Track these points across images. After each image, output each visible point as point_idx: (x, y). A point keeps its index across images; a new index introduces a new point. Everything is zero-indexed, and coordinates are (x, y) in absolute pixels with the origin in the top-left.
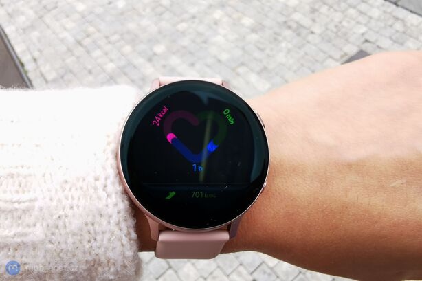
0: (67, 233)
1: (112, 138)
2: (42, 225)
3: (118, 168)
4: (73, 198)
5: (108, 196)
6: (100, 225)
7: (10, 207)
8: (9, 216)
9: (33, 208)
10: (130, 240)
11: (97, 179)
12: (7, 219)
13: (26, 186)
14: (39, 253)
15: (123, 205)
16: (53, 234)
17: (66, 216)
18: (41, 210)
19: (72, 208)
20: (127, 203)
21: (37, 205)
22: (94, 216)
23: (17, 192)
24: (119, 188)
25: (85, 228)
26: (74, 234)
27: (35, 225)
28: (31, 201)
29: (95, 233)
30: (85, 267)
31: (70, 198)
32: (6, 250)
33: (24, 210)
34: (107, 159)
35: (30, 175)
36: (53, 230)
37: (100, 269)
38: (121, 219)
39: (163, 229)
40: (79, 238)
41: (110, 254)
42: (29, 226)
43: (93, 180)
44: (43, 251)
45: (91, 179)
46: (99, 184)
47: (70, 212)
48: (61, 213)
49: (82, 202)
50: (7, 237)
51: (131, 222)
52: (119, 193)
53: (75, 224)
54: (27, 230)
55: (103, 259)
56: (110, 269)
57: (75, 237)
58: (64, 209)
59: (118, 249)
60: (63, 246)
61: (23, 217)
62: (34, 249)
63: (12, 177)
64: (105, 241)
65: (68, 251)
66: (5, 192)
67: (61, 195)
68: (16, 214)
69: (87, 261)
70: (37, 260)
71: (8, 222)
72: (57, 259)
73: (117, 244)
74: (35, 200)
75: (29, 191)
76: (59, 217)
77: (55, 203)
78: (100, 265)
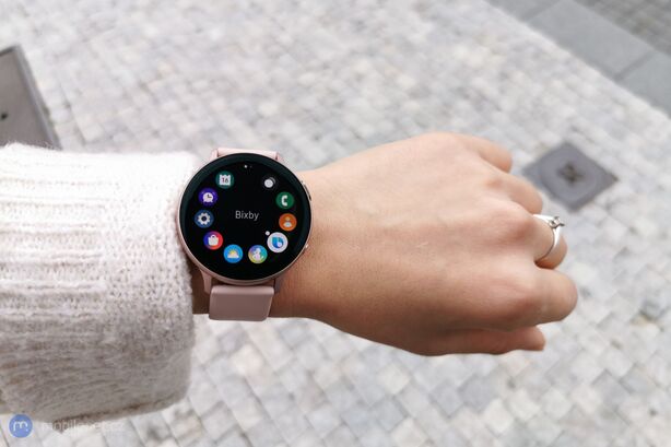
0: (128, 286)
1: (172, 202)
2: (105, 278)
3: (177, 229)
4: (135, 255)
5: (168, 253)
6: (159, 278)
7: (75, 261)
8: (74, 270)
9: (98, 263)
10: (186, 293)
11: (158, 238)
12: (72, 272)
13: (90, 242)
14: (100, 305)
15: (181, 261)
16: (115, 286)
17: (128, 270)
18: (105, 264)
19: (134, 263)
20: (184, 260)
21: (101, 260)
22: (154, 270)
23: (83, 248)
24: (177, 247)
25: (146, 281)
26: (135, 286)
27: (98, 278)
28: (95, 256)
29: (155, 286)
30: (142, 317)
31: (133, 254)
32: (69, 301)
33: (88, 264)
35: (94, 233)
36: (115, 282)
37: (157, 321)
38: (179, 274)
39: (216, 283)
40: (139, 289)
41: (168, 304)
42: (92, 279)
43: (154, 239)
44: (104, 302)
45: (152, 237)
46: (160, 242)
47: (130, 266)
48: (124, 267)
49: (144, 258)
50: (70, 288)
51: (188, 277)
53: (136, 277)
54: (90, 282)
55: (160, 309)
56: (165, 321)
57: (135, 289)
58: (126, 263)
59: (175, 300)
60: (124, 297)
61: (87, 270)
62: (95, 300)
63: (77, 235)
64: (164, 293)
65: (128, 302)
66: (70, 248)
67: (123, 251)
68: (80, 268)
69: (145, 312)
70: (99, 311)
71: (73, 275)
72: (117, 310)
73: (174, 296)
74: (99, 255)
75: (93, 248)
76: (122, 272)
77: (118, 258)
78: (157, 317)
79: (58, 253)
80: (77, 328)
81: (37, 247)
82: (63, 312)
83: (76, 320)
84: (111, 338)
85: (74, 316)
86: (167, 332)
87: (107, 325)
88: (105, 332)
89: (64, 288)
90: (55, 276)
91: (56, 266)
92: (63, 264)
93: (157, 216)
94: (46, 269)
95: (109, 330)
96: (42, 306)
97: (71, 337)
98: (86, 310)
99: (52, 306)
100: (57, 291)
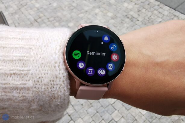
0: (42, 85)
1: (62, 47)
2: (32, 81)
3: (64, 59)
4: (45, 70)
5: (60, 70)
6: (56, 81)
7: (19, 72)
8: (19, 76)
10: (67, 88)
11: (56, 63)
12: (18, 77)
13: (26, 64)
14: (30, 92)
15: (66, 74)
16: (36, 84)
17: (42, 77)
18: (32, 74)
19: (44, 74)
20: (67, 73)
21: (30, 72)
22: (54, 78)
23: (22, 67)
24: (64, 67)
25: (50, 83)
26: (45, 85)
27: (29, 80)
28: (28, 70)
29: (54, 85)
30: (48, 98)
31: (44, 70)
32: (16, 90)
33: (25, 74)
34: (60, 55)
35: (28, 60)
36: (37, 83)
37: (54, 100)
38: (65, 80)
40: (47, 86)
41: (59, 93)
42: (26, 81)
44: (32, 91)
45: (53, 62)
46: (57, 65)
47: (43, 75)
48: (40, 76)
49: (49, 72)
50: (17, 85)
51: (68, 81)
52: (64, 69)
53: (46, 81)
54: (26, 82)
55: (56, 95)
56: (58, 100)
57: (45, 86)
58: (41, 74)
59: (63, 91)
60: (40, 89)
61: (24, 77)
62: (28, 90)
63: (20, 61)
64: (58, 88)
65: (42, 92)
66: (17, 66)
67: (40, 69)
68: (21, 76)
69: (49, 96)
70: (29, 95)
71: (18, 79)
72: (37, 95)
73: (62, 90)
74: (30, 70)
75: (27, 67)
76: (39, 78)
77: (38, 72)
78: (54, 98)
79: (12, 68)
80: (20, 102)
81: (3, 66)
82: (14, 95)
83: (20, 99)
84: (34, 106)
85: (19, 97)
86: (58, 105)
87: (33, 101)
88: (32, 104)
89: (14, 84)
90: (11, 79)
91: (11, 75)
92: (14, 74)
93: (55, 53)
94: (6, 75)
95: (34, 103)
96: (5, 92)
97: (18, 105)
98: (24, 94)
99: (9, 92)
100: (11, 86)
